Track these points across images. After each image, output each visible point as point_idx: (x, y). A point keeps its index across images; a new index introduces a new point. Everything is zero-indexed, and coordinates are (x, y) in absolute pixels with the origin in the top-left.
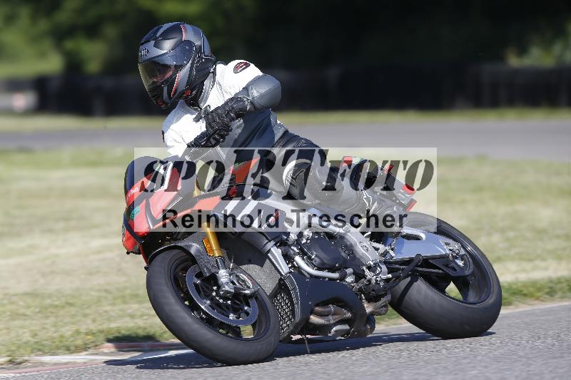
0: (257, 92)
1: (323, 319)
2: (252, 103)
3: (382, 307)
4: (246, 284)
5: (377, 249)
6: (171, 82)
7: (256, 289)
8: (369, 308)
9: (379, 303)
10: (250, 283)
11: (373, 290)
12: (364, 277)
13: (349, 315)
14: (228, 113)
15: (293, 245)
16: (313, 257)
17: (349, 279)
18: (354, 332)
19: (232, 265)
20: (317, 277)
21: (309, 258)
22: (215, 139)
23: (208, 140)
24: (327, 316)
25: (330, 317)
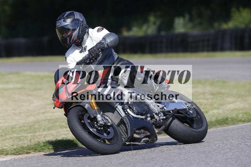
0: (109, 40)
1: (139, 135)
2: (107, 45)
3: (161, 130)
4: (108, 121)
5: (158, 106)
6: (71, 37)
7: (112, 123)
8: (157, 131)
9: (160, 129)
10: (110, 121)
11: (158, 123)
12: (154, 118)
13: (149, 134)
14: (98, 49)
15: (126, 104)
16: (134, 109)
17: (149, 119)
18: (151, 141)
19: (101, 113)
20: (136, 118)
21: (133, 110)
22: (93, 60)
23: (90, 60)
24: (140, 134)
25: (142, 135)
